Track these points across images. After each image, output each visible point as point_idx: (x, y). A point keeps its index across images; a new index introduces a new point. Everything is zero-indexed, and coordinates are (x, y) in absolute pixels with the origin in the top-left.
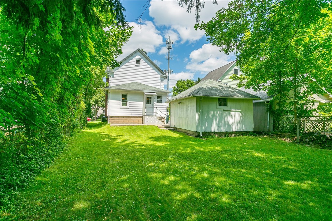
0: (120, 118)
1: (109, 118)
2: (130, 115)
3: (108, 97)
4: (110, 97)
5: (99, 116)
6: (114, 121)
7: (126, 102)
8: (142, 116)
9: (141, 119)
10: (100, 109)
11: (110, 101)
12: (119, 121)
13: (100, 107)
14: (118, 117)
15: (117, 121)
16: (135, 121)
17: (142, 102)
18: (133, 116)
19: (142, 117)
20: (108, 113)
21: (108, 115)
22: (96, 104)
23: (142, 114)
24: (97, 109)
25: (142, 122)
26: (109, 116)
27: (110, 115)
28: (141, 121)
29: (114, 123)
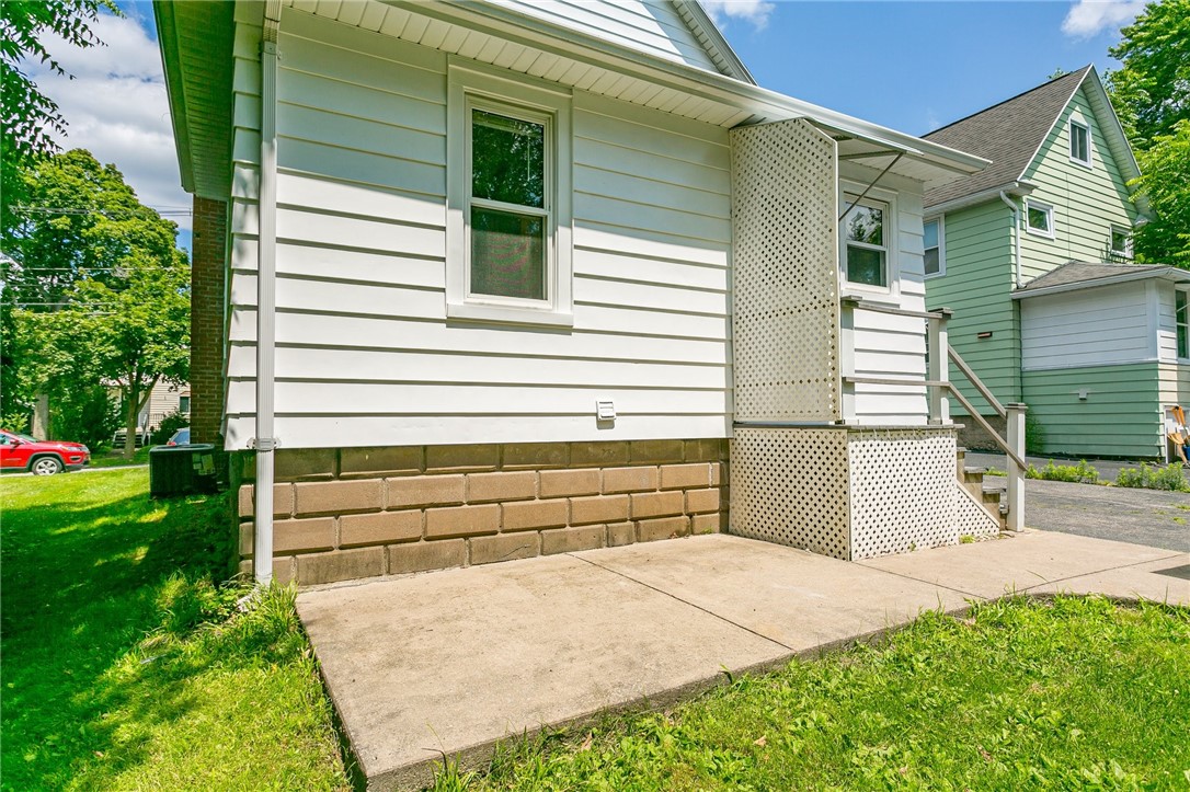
0: (450, 484)
1: (265, 496)
2: (587, 431)
3: (242, 116)
4: (280, 121)
5: (158, 429)
6: (355, 529)
7: (536, 230)
8: (716, 429)
9: (710, 471)
10: (161, 387)
11: (283, 187)
12: (440, 521)
13: (156, 378)
14: (425, 458)
15: (409, 523)
16: (643, 505)
17: (720, 258)
18: (623, 431)
19: (719, 449)
20: (239, 399)
21: (239, 438)
22: (136, 356)
23: (718, 402)
24: (136, 386)
25: (725, 511)
26: (266, 463)
27: (286, 443)
28: (713, 498)
29: (355, 571)
